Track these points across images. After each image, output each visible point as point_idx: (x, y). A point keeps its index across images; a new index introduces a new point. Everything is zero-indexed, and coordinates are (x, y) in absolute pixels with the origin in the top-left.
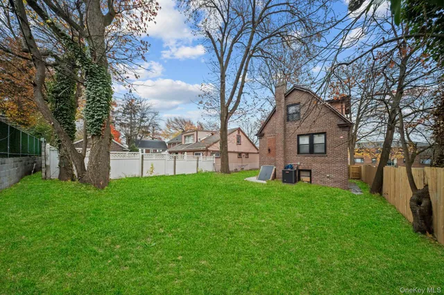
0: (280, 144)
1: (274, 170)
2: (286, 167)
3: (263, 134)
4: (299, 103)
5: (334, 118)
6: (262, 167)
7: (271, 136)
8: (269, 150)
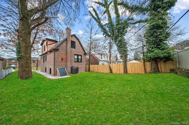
0: (69, 57)
1: (66, 70)
3: (59, 49)
4: (75, 42)
5: (83, 51)
6: (57, 69)
7: (63, 52)
8: (62, 59)
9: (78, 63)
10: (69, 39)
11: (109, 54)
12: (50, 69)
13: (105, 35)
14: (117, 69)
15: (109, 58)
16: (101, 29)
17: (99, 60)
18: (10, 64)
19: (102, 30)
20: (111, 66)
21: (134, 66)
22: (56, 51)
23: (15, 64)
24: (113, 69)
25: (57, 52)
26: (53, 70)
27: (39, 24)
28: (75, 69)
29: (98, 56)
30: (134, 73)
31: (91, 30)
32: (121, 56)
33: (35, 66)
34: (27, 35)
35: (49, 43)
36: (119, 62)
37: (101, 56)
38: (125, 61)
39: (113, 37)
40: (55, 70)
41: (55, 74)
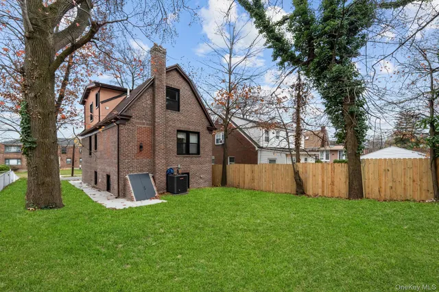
1: (152, 180)
3: (131, 117)
4: (178, 91)
5: (204, 120)
6: (127, 177)
7: (144, 124)
8: (141, 147)
9: (187, 159)
10: (161, 81)
11: (295, 125)
12: (108, 177)
13: (279, 60)
14: (323, 182)
15: (292, 139)
16: (266, 39)
17: (259, 147)
18: (6, 159)
19: (268, 42)
20: (301, 170)
21: (390, 173)
22: (122, 121)
23: (17, 159)
24: (306, 179)
25: (127, 127)
26: (116, 182)
27: (75, 47)
28: (178, 178)
29: (256, 134)
30: (388, 198)
31: (232, 44)
32: (337, 135)
33: (67, 166)
34: (45, 80)
35: (103, 97)
36: (332, 151)
37: (267, 132)
38: (356, 154)
39: (311, 66)
40: (122, 182)
41: (122, 194)
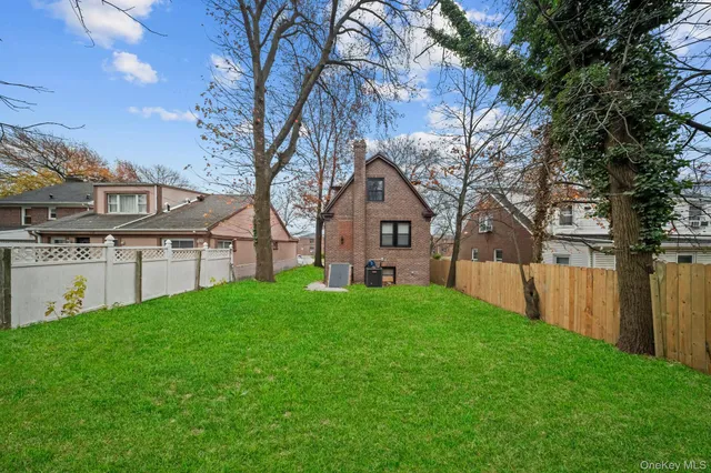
0: (359, 231)
1: (350, 270)
2: (368, 265)
3: (333, 214)
4: (382, 179)
5: (417, 205)
6: (330, 265)
7: (345, 218)
8: (342, 240)
10: (361, 175)
14: (572, 303)
25: (330, 223)
28: (370, 271)
